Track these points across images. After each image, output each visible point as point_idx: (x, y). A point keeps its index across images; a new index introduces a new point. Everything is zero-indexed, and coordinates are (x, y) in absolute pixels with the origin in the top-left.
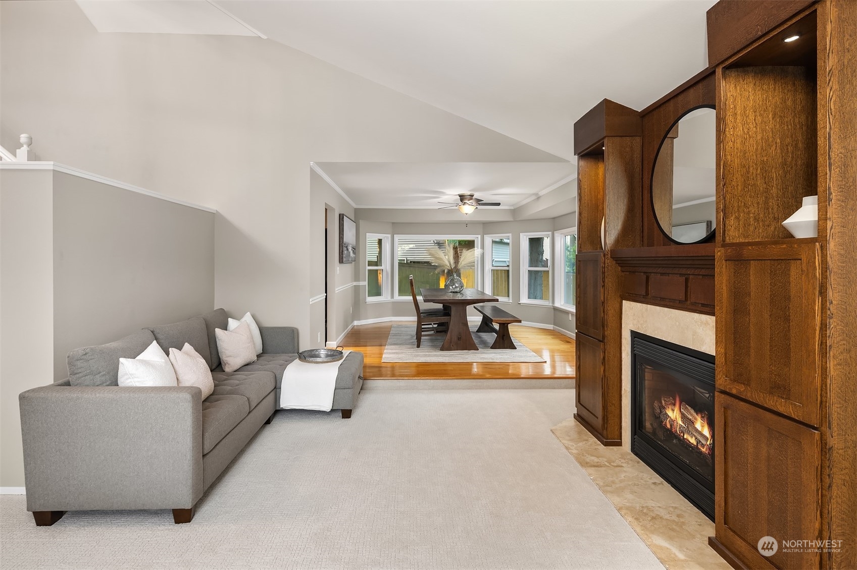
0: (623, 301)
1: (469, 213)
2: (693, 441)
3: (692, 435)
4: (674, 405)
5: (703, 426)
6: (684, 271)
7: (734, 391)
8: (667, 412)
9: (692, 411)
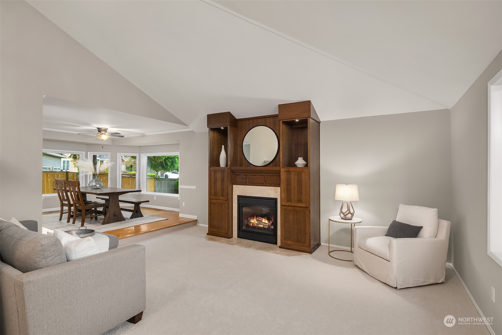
0: (234, 185)
1: (104, 139)
2: (262, 226)
3: (261, 225)
4: (254, 218)
5: (265, 221)
6: (263, 174)
7: (287, 205)
8: (251, 221)
9: (261, 218)
